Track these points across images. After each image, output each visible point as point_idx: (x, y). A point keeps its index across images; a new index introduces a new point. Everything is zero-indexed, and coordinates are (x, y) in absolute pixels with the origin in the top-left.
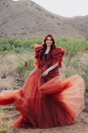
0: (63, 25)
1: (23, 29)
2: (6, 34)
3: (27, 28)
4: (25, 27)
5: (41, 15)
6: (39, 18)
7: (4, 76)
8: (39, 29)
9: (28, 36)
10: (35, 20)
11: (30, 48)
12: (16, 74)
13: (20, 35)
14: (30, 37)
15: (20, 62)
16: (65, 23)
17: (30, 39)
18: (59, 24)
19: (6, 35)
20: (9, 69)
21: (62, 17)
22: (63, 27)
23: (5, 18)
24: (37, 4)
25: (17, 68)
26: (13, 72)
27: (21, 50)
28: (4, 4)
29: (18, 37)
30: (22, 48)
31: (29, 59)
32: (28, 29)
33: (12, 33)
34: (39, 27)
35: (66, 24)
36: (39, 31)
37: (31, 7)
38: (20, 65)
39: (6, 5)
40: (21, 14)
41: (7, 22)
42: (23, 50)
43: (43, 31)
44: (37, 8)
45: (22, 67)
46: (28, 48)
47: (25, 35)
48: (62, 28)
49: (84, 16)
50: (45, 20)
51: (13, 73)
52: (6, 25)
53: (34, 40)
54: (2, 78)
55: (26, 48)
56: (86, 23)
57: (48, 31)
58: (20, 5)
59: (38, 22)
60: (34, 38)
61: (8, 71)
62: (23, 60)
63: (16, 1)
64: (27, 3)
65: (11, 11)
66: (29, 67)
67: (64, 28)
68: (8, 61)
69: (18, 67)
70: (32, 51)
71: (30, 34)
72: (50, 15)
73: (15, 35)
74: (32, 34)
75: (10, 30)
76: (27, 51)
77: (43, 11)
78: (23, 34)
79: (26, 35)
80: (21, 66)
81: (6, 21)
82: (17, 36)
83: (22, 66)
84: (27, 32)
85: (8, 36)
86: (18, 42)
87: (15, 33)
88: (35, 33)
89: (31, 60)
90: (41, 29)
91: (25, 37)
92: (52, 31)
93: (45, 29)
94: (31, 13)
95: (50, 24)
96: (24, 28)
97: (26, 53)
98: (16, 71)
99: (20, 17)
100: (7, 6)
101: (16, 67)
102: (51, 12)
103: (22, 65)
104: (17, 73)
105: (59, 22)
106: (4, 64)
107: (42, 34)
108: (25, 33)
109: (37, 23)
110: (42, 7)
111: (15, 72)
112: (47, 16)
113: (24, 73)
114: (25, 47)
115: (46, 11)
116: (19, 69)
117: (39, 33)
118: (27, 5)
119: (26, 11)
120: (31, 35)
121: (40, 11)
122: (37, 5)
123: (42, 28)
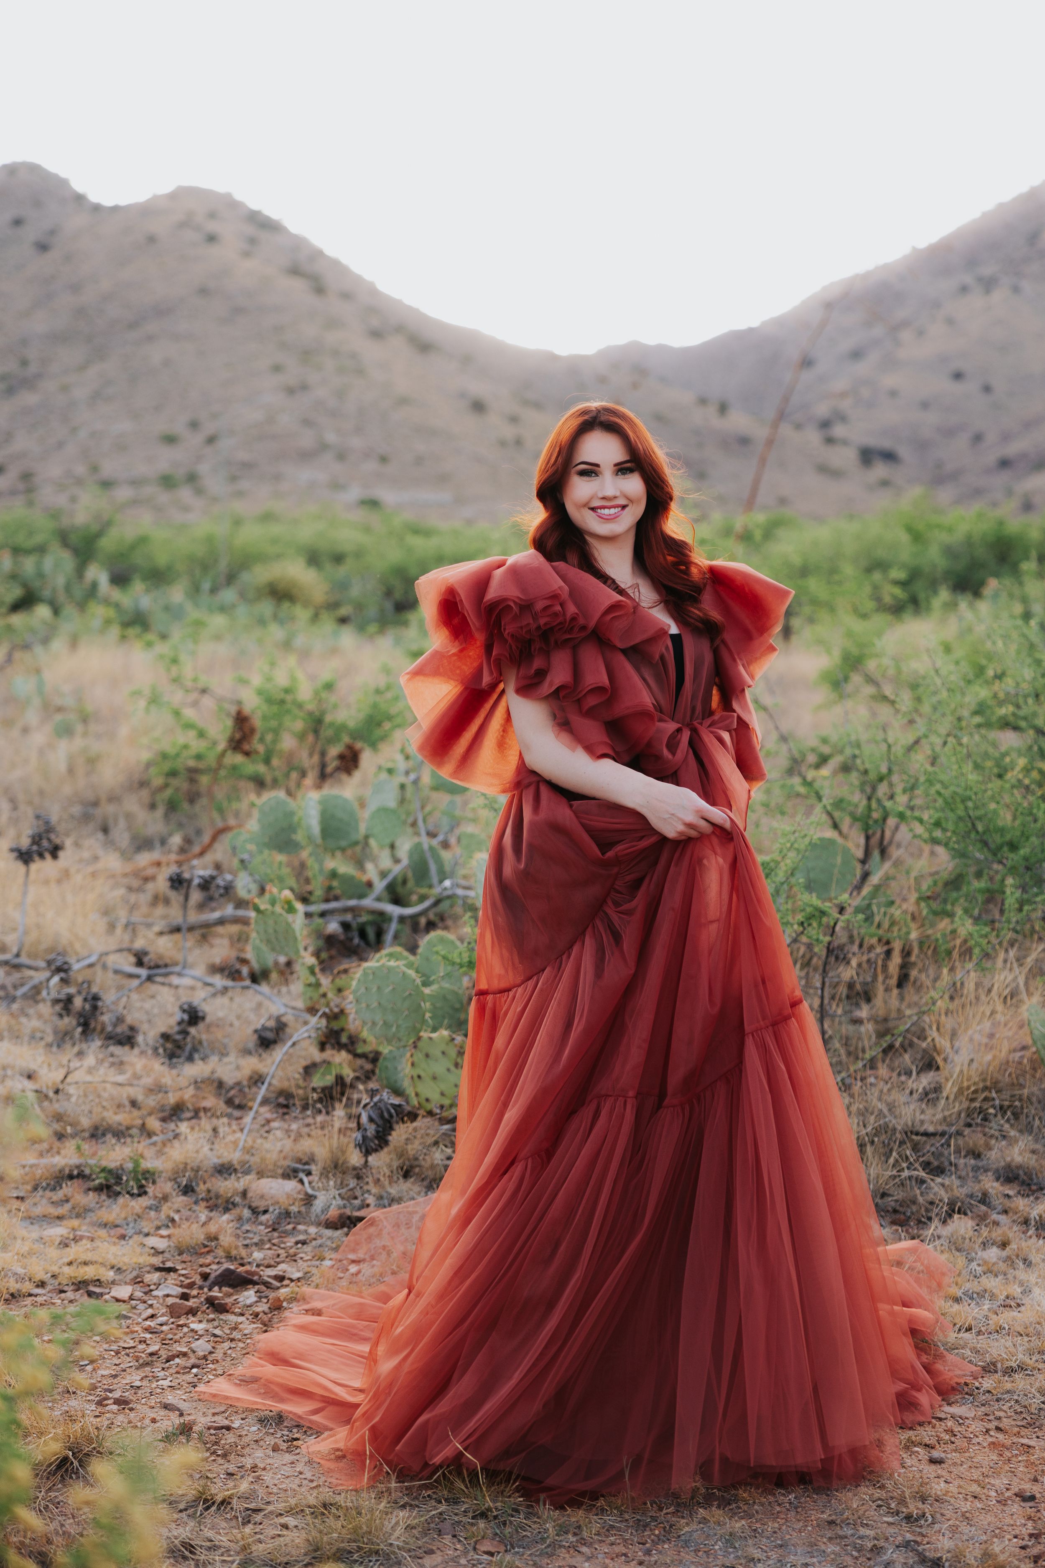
0: (514, 420)
1: (170, 440)
2: (27, 476)
3: (209, 428)
4: (194, 425)
5: (332, 323)
6: (307, 355)
7: (36, 839)
8: (307, 440)
9: (215, 500)
10: (277, 368)
11: (242, 595)
12: (141, 815)
13: (149, 490)
14: (238, 507)
15: (177, 714)
16: (527, 403)
17: (238, 522)
18: (478, 407)
19: (30, 490)
20: (71, 771)
21: (500, 349)
22: (508, 432)
23: (24, 342)
24: (295, 237)
25: (148, 765)
26: (113, 799)
27: (167, 608)
28: (18, 222)
29: (135, 502)
30: (177, 594)
31: (269, 679)
32: (211, 440)
33: (80, 469)
34: (307, 422)
35: (538, 406)
36: (306, 456)
37: (247, 254)
38: (181, 740)
39: (31, 233)
40: (162, 311)
41: (39, 376)
42: (189, 607)
43: (341, 457)
44: (295, 271)
45: (199, 757)
46: (229, 595)
47: (185, 494)
48: (503, 443)
49: (686, 351)
50: (360, 372)
51: (110, 809)
52: (29, 398)
53: (275, 529)
54: (25, 857)
55: (214, 590)
56: (703, 401)
57: (384, 459)
58: (152, 239)
59: (304, 387)
60: (267, 517)
61: (67, 790)
62: (204, 691)
63: (115, 209)
64: (212, 227)
65: (75, 288)
66: (267, 761)
67: (518, 442)
68: (58, 702)
69: (164, 756)
70: (262, 622)
71: (234, 479)
72: (399, 329)
73: (107, 484)
74: (244, 484)
75: (60, 445)
76: (219, 621)
77: (347, 296)
78: (167, 482)
79: (199, 492)
80: (186, 747)
81: (33, 369)
82: (123, 494)
83: (197, 746)
84: (203, 469)
85: (48, 496)
86: (143, 540)
87: (110, 468)
88: (277, 478)
89: (287, 691)
90: (324, 447)
91: (186, 509)
92: (419, 460)
93: (356, 443)
94: (238, 311)
95: (403, 401)
96: (179, 427)
97: (218, 637)
98: (145, 793)
99: (150, 338)
100: (43, 247)
101: (146, 756)
102: (410, 308)
103: (201, 734)
104: (153, 806)
105: (478, 388)
106: (26, 730)
107: (336, 486)
108: (192, 478)
109: (290, 391)
110: (336, 263)
111: (133, 804)
112: (376, 334)
113: (221, 811)
114: (206, 586)
115: (373, 291)
116: (173, 774)
117: (305, 474)
118: (212, 239)
119: (203, 291)
120: (240, 494)
121: (320, 290)
122: (298, 244)
123: (331, 437)
